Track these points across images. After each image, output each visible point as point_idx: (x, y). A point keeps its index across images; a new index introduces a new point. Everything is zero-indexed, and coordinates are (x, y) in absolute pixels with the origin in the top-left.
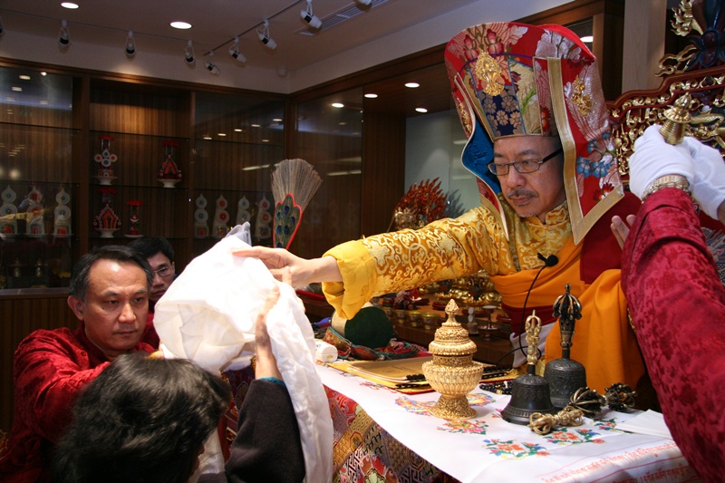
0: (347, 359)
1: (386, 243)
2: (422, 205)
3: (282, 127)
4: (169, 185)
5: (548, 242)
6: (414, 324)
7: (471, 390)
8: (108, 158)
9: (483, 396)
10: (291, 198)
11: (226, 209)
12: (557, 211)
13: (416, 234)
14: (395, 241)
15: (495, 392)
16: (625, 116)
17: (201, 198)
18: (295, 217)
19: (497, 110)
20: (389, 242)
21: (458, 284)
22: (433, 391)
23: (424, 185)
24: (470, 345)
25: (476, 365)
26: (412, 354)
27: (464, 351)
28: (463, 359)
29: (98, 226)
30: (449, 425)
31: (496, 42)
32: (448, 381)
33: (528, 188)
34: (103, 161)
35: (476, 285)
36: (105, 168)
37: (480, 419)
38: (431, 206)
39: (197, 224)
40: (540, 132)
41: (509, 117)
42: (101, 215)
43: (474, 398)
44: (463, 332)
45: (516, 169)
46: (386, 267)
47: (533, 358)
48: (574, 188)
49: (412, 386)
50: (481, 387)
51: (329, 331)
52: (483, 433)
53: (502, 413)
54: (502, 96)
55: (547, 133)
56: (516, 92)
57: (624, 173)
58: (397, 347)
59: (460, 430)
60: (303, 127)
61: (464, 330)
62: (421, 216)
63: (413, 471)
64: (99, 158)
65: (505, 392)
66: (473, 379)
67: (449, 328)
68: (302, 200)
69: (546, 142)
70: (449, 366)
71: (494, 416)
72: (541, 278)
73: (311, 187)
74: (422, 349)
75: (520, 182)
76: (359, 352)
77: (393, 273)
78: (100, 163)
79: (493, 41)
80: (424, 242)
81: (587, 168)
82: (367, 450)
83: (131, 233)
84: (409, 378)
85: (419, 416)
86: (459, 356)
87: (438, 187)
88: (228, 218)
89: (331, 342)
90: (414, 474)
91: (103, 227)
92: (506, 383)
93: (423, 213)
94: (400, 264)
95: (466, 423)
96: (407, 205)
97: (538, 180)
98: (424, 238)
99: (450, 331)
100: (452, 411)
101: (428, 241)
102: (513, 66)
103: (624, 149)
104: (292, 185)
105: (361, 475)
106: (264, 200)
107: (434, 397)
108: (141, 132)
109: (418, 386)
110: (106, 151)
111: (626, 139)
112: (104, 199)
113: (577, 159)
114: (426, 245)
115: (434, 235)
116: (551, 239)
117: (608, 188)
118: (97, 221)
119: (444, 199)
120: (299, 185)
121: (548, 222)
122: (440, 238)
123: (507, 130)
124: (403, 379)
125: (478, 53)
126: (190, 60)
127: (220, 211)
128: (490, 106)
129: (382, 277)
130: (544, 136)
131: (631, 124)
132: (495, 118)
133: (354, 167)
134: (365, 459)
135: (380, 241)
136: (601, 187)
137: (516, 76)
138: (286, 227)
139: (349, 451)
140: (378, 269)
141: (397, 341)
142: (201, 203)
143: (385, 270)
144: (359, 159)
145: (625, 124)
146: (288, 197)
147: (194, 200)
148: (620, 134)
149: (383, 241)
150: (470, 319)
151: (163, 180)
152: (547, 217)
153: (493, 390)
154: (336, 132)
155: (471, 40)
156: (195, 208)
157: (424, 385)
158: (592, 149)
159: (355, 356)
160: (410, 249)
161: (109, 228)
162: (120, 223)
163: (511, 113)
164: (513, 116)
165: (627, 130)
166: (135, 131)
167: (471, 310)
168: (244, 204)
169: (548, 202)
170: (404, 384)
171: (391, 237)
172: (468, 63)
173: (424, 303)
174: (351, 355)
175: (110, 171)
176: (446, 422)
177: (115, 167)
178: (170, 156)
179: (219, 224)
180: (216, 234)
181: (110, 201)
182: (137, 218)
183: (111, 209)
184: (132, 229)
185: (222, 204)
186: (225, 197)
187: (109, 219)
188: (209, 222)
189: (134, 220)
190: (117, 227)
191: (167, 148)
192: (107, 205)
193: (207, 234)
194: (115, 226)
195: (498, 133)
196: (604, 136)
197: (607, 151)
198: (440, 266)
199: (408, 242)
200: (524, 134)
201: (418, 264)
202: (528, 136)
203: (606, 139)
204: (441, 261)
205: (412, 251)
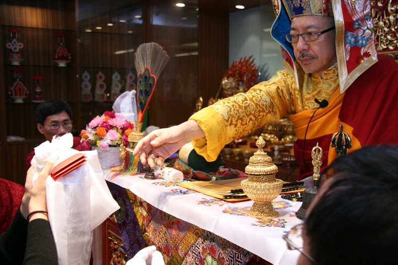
0: (190, 181)
1: (227, 104)
2: (241, 75)
3: (141, 22)
4: (62, 64)
5: (323, 91)
6: (237, 158)
7: (274, 198)
8: (16, 46)
9: (283, 203)
10: (148, 70)
11: (104, 81)
12: (330, 70)
13: (246, 95)
14: (232, 102)
15: (292, 200)
16: (387, 4)
17: (86, 73)
18: (152, 83)
20: (228, 103)
21: (267, 130)
22: (250, 200)
23: (242, 61)
24: (274, 167)
25: (278, 181)
26: (235, 176)
27: (269, 172)
28: (269, 177)
29: (12, 95)
30: (260, 222)
32: (259, 192)
33: (311, 52)
34: (13, 48)
35: (280, 130)
36: (14, 53)
37: (281, 218)
38: (247, 76)
39: (83, 92)
40: (321, 13)
42: (14, 86)
43: (277, 204)
44: (269, 158)
45: (304, 38)
46: (230, 120)
47: (317, 176)
48: (343, 54)
49: (235, 197)
50: (282, 197)
51: (177, 162)
52: (283, 227)
53: (296, 213)
55: (326, 14)
57: (385, 47)
58: (224, 172)
59: (268, 225)
60: (156, 21)
61: (269, 157)
62: (241, 83)
63: (236, 254)
64: (9, 46)
65: (299, 200)
66: (275, 191)
67: (259, 156)
68: (156, 71)
69: (325, 20)
70: (259, 182)
71: (291, 216)
72: (315, 116)
73: (162, 63)
74: (241, 173)
75: (305, 47)
76: (198, 175)
77: (235, 123)
78: (11, 49)
80: (251, 100)
81: (353, 40)
82: (204, 241)
83: (36, 99)
84: (232, 191)
85: (239, 216)
86: (266, 175)
87: (252, 62)
88: (105, 88)
89: (179, 169)
90: (237, 255)
91: (16, 95)
92: (299, 194)
93: (242, 81)
94: (239, 116)
95: (271, 220)
96: (231, 76)
97: (318, 47)
98: (251, 97)
99: (259, 158)
100: (262, 212)
101: (254, 98)
103: (386, 29)
104: (149, 61)
105: (201, 258)
106: (131, 74)
107: (250, 204)
108: (40, 26)
109: (238, 197)
110: (15, 40)
111: (387, 21)
112: (15, 76)
113: (346, 33)
114: (253, 102)
115: (257, 94)
116: (325, 89)
117: (367, 55)
118: (11, 91)
119: (257, 71)
120: (154, 61)
121: (325, 77)
122: (261, 95)
123: (299, 11)
124: (228, 192)
127: (99, 82)
129: (228, 127)
130: (324, 16)
131: (391, 10)
133: (193, 50)
134: (203, 247)
135: (222, 104)
136: (362, 54)
138: (146, 91)
139: (192, 242)
140: (225, 121)
141: (225, 168)
142: (86, 77)
143: (230, 122)
144: (196, 44)
145: (387, 10)
146: (146, 70)
147: (81, 76)
148: (383, 18)
149: (224, 103)
150: (276, 153)
151: (57, 61)
152: (323, 74)
153: (290, 199)
154: (180, 25)
156: (82, 81)
157: (243, 196)
158: (357, 26)
159: (195, 178)
160: (244, 105)
161: (20, 95)
162: (28, 93)
165: (388, 15)
166: (35, 26)
167: (276, 148)
168: (116, 77)
169: (324, 63)
170: (229, 196)
171: (230, 100)
173: (244, 143)
174: (192, 178)
175: (19, 55)
176: (258, 220)
177: (22, 52)
178: (62, 44)
179: (99, 92)
180: (97, 99)
181: (20, 77)
182: (40, 88)
183: (21, 83)
184: (37, 96)
185: (101, 77)
186: (102, 72)
187: (20, 90)
188: (93, 90)
189: (38, 90)
190: (26, 95)
191: (59, 38)
192: (18, 79)
193: (91, 99)
194: (24, 94)
195: (294, 13)
196: (366, 18)
197: (368, 28)
198: (265, 114)
199: (241, 102)
200: (310, 14)
201: (251, 114)
202: (312, 15)
203: (367, 19)
204: (265, 109)
205: (245, 107)
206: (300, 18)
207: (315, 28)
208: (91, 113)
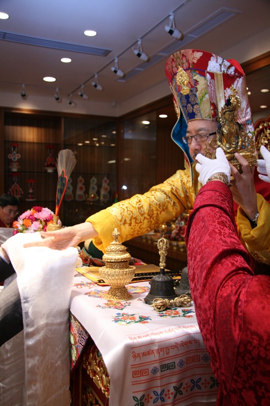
1: (121, 206)
4: (50, 171)
8: (16, 156)
9: (147, 288)
11: (83, 184)
14: (127, 204)
18: (65, 183)
19: (187, 104)
20: (124, 205)
24: (127, 255)
27: (120, 259)
28: (120, 264)
30: (107, 304)
31: (186, 61)
34: (12, 158)
36: (13, 162)
40: (210, 118)
41: (193, 108)
42: (12, 188)
44: (121, 248)
45: (196, 140)
54: (190, 95)
55: (214, 119)
56: (196, 92)
59: (109, 307)
64: (10, 156)
66: (125, 277)
67: (113, 245)
68: (67, 173)
69: (214, 124)
70: (112, 268)
71: (138, 300)
75: (197, 147)
77: (129, 222)
78: (11, 160)
79: (185, 61)
80: (145, 201)
83: (29, 198)
88: (84, 189)
94: (133, 216)
98: (145, 198)
100: (114, 295)
101: (148, 199)
102: (195, 76)
104: (64, 165)
108: (35, 141)
110: (15, 152)
112: (13, 179)
115: (151, 195)
118: (10, 192)
122: (155, 196)
123: (192, 116)
125: (178, 69)
126: (57, 99)
127: (80, 185)
128: (184, 101)
129: (122, 226)
130: (213, 121)
132: (187, 109)
135: (117, 206)
137: (196, 82)
138: (61, 189)
146: (63, 172)
149: (119, 205)
151: (47, 168)
155: (175, 61)
160: (137, 206)
162: (23, 193)
163: (194, 105)
164: (195, 107)
166: (31, 141)
168: (94, 181)
171: (125, 202)
172: (173, 76)
175: (17, 163)
177: (20, 161)
178: (50, 154)
179: (79, 192)
180: (77, 199)
181: (17, 180)
182: (33, 189)
183: (18, 185)
184: (30, 196)
185: (81, 181)
186: (83, 177)
187: (17, 191)
188: (74, 191)
189: (31, 191)
190: (21, 194)
191: (49, 150)
192: (16, 183)
193: (72, 198)
194: (20, 194)
195: (188, 117)
196: (248, 122)
197: (249, 132)
198: (159, 212)
199: (135, 203)
200: (201, 118)
201: (144, 213)
202: (203, 120)
203: (249, 124)
204: (158, 208)
205: (138, 208)
206: (193, 122)
207: (205, 130)
208: (77, 210)
